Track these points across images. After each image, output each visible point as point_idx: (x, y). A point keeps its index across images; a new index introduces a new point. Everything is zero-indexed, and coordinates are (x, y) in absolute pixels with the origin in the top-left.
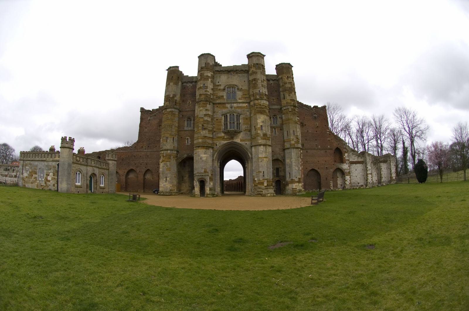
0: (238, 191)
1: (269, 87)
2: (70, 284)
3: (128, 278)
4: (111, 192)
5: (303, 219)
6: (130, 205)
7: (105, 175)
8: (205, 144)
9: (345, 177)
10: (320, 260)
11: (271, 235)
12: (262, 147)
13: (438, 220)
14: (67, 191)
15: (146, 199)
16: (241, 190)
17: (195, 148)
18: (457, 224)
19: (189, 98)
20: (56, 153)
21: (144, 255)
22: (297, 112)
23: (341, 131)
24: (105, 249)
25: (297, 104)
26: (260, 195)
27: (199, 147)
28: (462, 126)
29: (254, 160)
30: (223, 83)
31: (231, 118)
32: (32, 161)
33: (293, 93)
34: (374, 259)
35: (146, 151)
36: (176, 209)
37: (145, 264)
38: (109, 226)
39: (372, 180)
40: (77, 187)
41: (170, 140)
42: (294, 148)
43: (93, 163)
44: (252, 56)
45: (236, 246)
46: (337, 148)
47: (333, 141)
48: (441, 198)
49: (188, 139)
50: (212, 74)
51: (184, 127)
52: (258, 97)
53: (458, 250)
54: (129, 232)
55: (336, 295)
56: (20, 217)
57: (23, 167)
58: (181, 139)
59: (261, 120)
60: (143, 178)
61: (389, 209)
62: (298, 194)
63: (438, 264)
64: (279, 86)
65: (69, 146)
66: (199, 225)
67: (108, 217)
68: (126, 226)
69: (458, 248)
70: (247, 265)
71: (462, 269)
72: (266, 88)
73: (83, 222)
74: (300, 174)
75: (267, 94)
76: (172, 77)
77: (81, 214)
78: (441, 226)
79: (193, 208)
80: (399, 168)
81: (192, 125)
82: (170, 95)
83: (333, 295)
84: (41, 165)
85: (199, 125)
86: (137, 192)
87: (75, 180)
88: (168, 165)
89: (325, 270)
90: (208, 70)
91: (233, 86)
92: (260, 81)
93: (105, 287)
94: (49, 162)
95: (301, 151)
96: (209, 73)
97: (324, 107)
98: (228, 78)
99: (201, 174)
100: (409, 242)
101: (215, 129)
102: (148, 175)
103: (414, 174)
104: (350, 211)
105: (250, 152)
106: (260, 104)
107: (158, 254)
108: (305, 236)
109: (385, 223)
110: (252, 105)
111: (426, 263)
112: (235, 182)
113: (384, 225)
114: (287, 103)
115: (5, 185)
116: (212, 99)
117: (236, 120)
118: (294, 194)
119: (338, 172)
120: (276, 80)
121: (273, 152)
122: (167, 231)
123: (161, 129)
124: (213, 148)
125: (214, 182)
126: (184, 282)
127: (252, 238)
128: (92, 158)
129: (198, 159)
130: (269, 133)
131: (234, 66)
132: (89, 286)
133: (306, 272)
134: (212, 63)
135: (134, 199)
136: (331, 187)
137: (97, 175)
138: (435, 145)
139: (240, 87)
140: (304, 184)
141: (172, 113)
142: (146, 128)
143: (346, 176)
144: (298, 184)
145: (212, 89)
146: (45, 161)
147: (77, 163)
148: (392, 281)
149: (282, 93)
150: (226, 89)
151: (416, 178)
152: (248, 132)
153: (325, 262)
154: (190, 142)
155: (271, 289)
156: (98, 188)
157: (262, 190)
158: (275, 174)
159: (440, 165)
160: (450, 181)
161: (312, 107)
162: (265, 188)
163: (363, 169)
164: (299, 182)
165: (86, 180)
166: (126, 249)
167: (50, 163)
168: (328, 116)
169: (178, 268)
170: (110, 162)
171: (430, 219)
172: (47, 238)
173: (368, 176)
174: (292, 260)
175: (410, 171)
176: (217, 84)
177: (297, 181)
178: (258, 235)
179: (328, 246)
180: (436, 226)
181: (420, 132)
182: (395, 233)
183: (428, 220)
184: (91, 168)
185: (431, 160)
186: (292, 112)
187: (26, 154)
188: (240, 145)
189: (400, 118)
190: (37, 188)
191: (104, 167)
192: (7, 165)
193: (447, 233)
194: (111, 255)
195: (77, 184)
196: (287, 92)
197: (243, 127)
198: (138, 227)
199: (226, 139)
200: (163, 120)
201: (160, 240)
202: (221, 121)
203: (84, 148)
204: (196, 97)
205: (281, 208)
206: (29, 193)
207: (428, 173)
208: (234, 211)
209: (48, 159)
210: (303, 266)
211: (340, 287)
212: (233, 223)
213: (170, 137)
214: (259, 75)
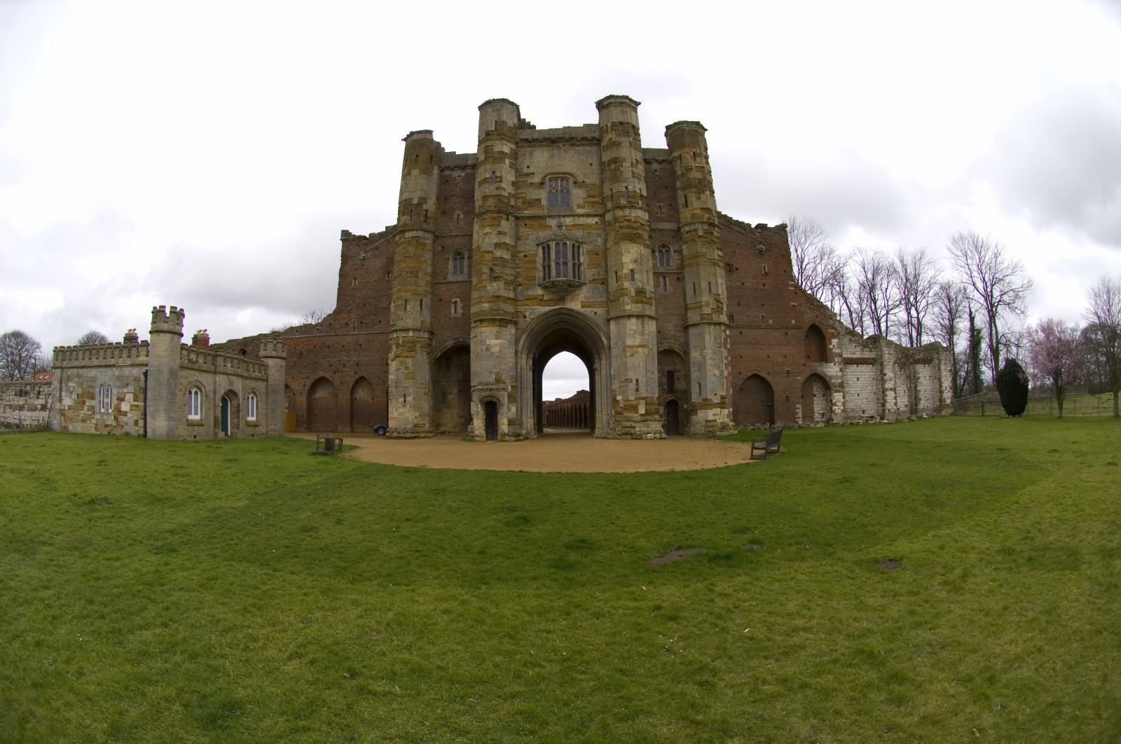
0: (576, 426)
1: (649, 179)
2: (178, 658)
3: (314, 638)
4: (272, 433)
5: (731, 494)
6: (318, 462)
7: (257, 393)
8: (497, 315)
9: (831, 395)
10: (772, 593)
11: (653, 531)
12: (633, 320)
13: (1051, 508)
14: (168, 435)
15: (356, 447)
16: (583, 425)
17: (472, 325)
18: (1096, 519)
19: (458, 206)
20: (141, 346)
21: (352, 583)
22: (717, 238)
23: (824, 285)
24: (261, 570)
25: (716, 219)
26: (629, 437)
27: (482, 321)
28: (1110, 285)
29: (614, 352)
30: (540, 168)
31: (559, 251)
32: (83, 367)
33: (708, 193)
34: (900, 595)
35: (357, 333)
36: (429, 470)
37: (355, 603)
38: (268, 515)
39: (896, 404)
40: (192, 424)
41: (413, 306)
42: (709, 324)
43: (229, 365)
44: (608, 104)
45: (571, 557)
46: (814, 324)
47: (802, 309)
48: (1058, 454)
49: (455, 302)
50: (514, 147)
51: (447, 274)
52: (623, 202)
53: (1098, 584)
54: (317, 528)
55: (807, 680)
56: (56, 503)
57: (61, 383)
58: (438, 303)
59: (631, 256)
60: (349, 398)
61: (936, 475)
62: (718, 433)
63: (1049, 612)
64: (673, 174)
65: (171, 327)
66: (483, 509)
67: (266, 493)
68: (309, 514)
69: (1096, 578)
70: (596, 604)
71: (1105, 630)
72: (643, 181)
73: (205, 507)
74: (725, 387)
75: (645, 194)
76: (417, 156)
77: (203, 489)
78: (1058, 523)
79: (468, 468)
80: (961, 378)
81: (466, 270)
82: (412, 199)
83: (800, 679)
84: (104, 376)
85: (481, 269)
86: (335, 431)
87: (187, 407)
88: (410, 365)
89: (782, 617)
90: (502, 139)
91: (563, 177)
92: (629, 165)
93: (259, 661)
94: (123, 369)
95: (728, 332)
96: (506, 144)
97: (782, 228)
98: (552, 156)
99: (489, 387)
100: (982, 555)
101: (520, 279)
102: (360, 390)
103: (997, 393)
104: (844, 478)
105: (604, 333)
106: (629, 218)
107: (386, 579)
108: (734, 535)
109: (925, 509)
110: (608, 221)
111: (1021, 609)
112: (569, 405)
113: (923, 514)
114: (693, 216)
115: (18, 430)
116: (512, 206)
117: (571, 257)
118: (710, 434)
119: (815, 384)
120: (666, 161)
121: (660, 332)
122: (407, 523)
123: (392, 280)
124: (516, 323)
125: (519, 404)
126: (449, 645)
127: (608, 538)
128: (228, 355)
129: (480, 351)
130: (650, 287)
131: (565, 128)
132: (221, 661)
133: (738, 621)
134: (512, 122)
135: (329, 448)
136: (799, 418)
137: (240, 395)
138: (1045, 326)
139: (580, 179)
140: (733, 411)
141: (417, 241)
142: (355, 279)
143: (834, 394)
144: (719, 409)
145: (514, 184)
146: (113, 366)
147: (190, 366)
148: (940, 648)
149: (680, 193)
150: (548, 183)
151: (1000, 403)
152: (599, 286)
153: (782, 598)
154: (460, 311)
155: (654, 661)
156: (242, 424)
157: (634, 424)
158: (665, 387)
159: (1057, 376)
160: (1082, 415)
161: (753, 226)
162: (640, 418)
163: (875, 377)
164: (722, 405)
165: (212, 408)
166: (309, 568)
167: (127, 371)
168: (792, 249)
169: (433, 610)
170: (270, 362)
171: (1031, 505)
172: (122, 549)
173: (886, 396)
174: (704, 592)
175: (986, 387)
176: (525, 171)
177: (717, 404)
178: (623, 531)
179: (790, 560)
180: (1047, 521)
181: (1011, 294)
182: (949, 534)
183: (1029, 506)
184: (225, 377)
185: (1037, 363)
186: (705, 238)
187: (68, 353)
188: (580, 316)
189: (964, 260)
190: (96, 433)
191: (257, 374)
192: (23, 382)
193: (1073, 539)
194: (274, 583)
195: (192, 417)
196: (693, 190)
197: (588, 273)
198: (339, 514)
199: (547, 303)
200: (397, 258)
201: (391, 545)
202: (534, 259)
203: (206, 330)
204: (474, 202)
205: (678, 468)
206: (76, 444)
207: (1029, 394)
208: (567, 473)
209: (120, 362)
210: (731, 606)
211: (818, 660)
212: (564, 503)
213: (413, 298)
214: (624, 150)
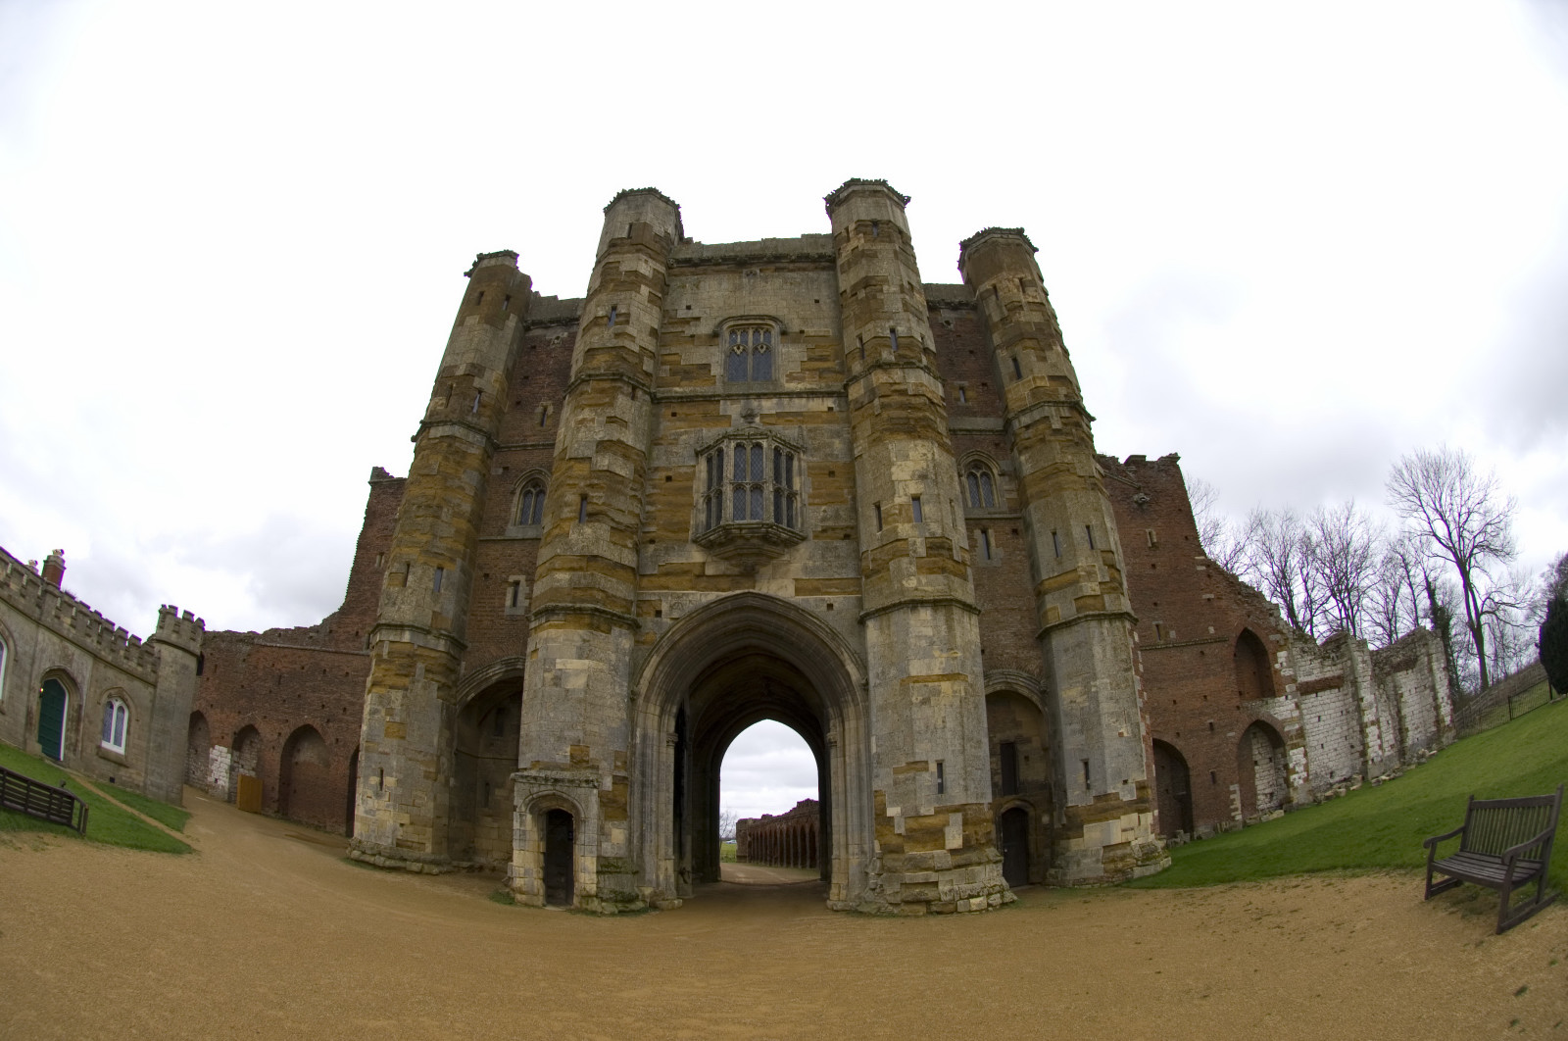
19: (546, 391)
30: (711, 308)
31: (743, 463)
44: (849, 195)
49: (517, 584)
50: (662, 269)
51: (507, 523)
75: (931, 344)
90: (640, 252)
91: (760, 324)
92: (893, 289)
96: (647, 262)
98: (738, 288)
101: (654, 529)
105: (852, 654)
110: (855, 404)
114: (1035, 391)
124: (638, 627)
131: (765, 241)
134: (662, 229)
139: (795, 326)
145: (654, 333)
152: (837, 543)
164: (1139, 806)
176: (682, 314)
186: (1067, 434)
197: (810, 515)
199: (713, 582)
202: (689, 483)
213: (422, 559)
214: (885, 265)
